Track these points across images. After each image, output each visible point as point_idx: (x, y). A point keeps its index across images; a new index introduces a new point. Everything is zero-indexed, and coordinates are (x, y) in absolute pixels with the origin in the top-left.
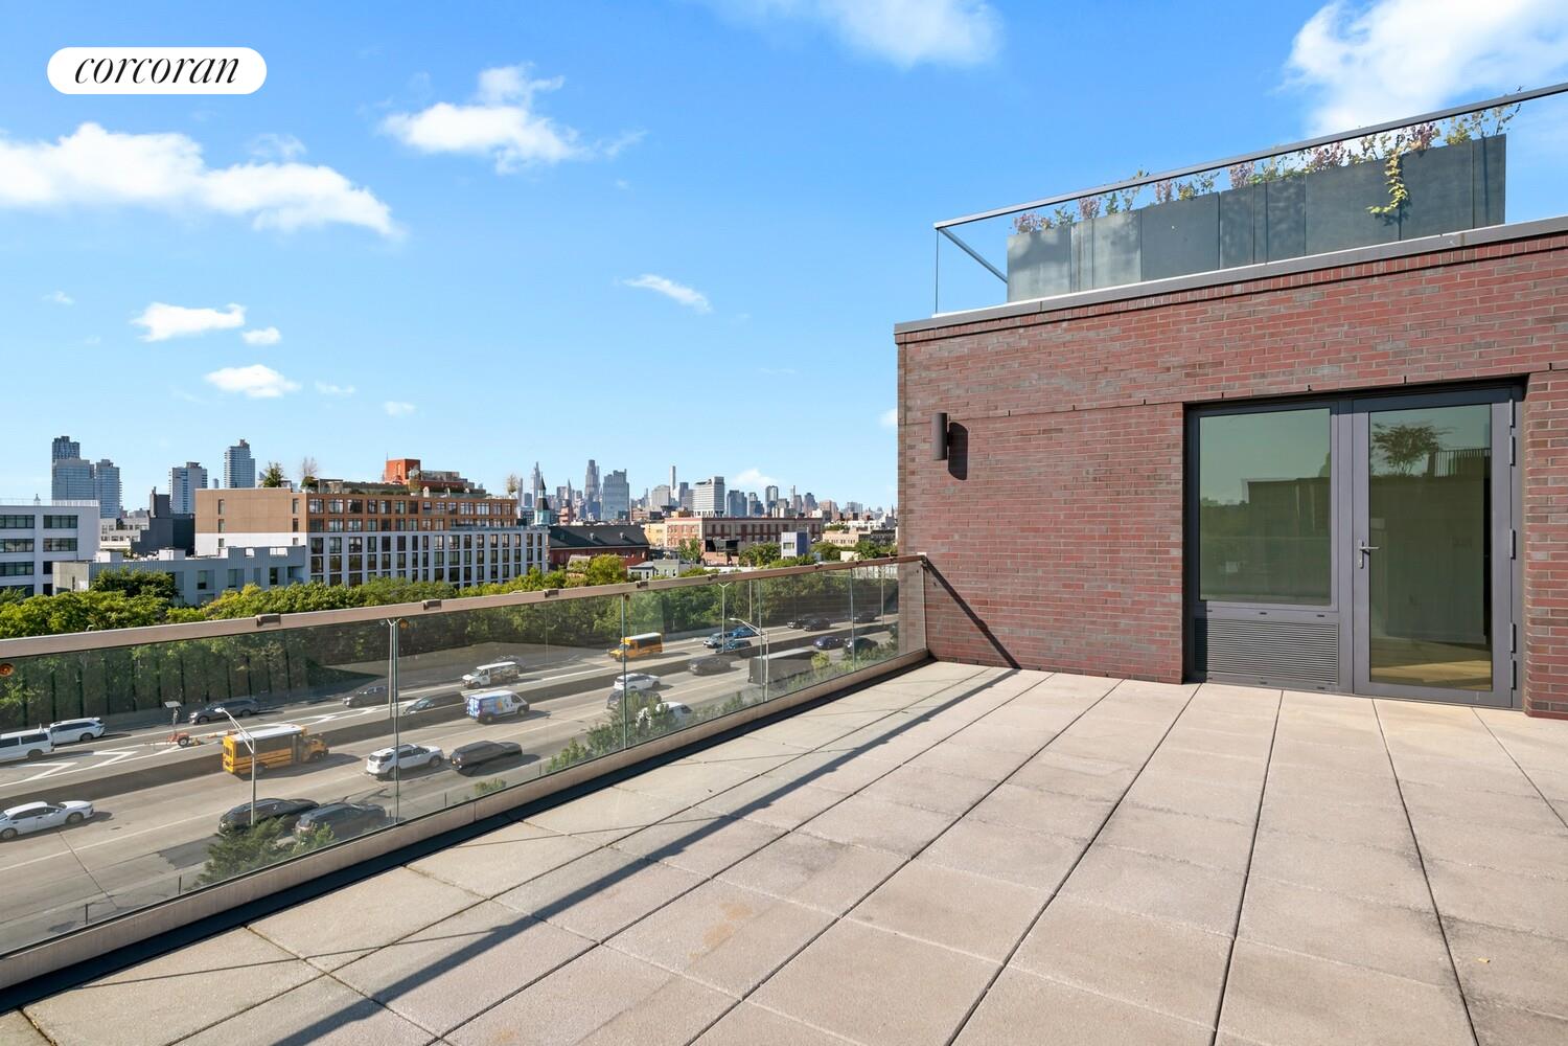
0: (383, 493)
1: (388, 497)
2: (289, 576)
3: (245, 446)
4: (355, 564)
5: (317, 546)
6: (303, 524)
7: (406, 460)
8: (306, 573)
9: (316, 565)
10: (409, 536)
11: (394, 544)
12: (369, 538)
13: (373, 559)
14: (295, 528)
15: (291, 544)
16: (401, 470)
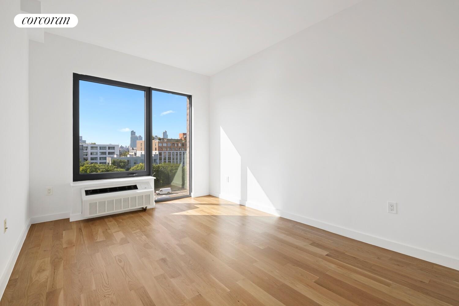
0: (176, 141)
1: (177, 142)
2: (154, 161)
3: (166, 132)
4: (169, 158)
5: (160, 154)
6: (157, 149)
7: (183, 133)
8: (158, 161)
9: (160, 159)
10: (182, 152)
11: (179, 154)
12: (173, 152)
13: (174, 157)
14: (156, 150)
15: (155, 154)
16: (182, 135)
